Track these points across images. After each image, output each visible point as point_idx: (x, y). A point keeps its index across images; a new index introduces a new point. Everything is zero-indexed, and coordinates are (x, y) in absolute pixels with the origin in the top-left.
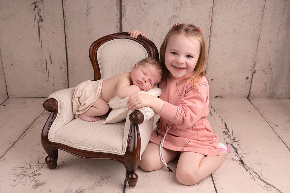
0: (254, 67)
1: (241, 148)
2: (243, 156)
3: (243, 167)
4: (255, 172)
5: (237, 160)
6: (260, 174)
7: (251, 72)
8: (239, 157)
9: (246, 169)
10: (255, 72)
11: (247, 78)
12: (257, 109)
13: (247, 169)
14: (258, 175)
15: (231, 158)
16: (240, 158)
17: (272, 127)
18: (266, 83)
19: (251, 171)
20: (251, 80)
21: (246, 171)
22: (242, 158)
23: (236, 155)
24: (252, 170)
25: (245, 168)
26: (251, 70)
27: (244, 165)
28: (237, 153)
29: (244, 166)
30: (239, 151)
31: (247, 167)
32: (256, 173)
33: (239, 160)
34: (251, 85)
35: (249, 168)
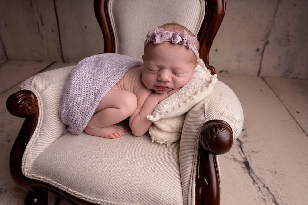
0: (267, 37)
1: (248, 142)
2: (250, 154)
3: (248, 175)
4: (267, 188)
5: (240, 162)
6: (275, 193)
7: (263, 43)
8: (244, 156)
9: (254, 181)
10: (267, 43)
11: (258, 50)
12: (271, 88)
13: (255, 179)
14: (271, 193)
15: (232, 157)
16: (245, 158)
17: (292, 113)
18: (279, 57)
19: (261, 185)
20: (262, 52)
21: (254, 184)
22: (248, 158)
23: (239, 153)
24: (262, 182)
25: (252, 178)
26: (263, 40)
27: (250, 171)
28: (241, 148)
29: (250, 174)
30: (245, 147)
31: (255, 175)
32: (269, 190)
33: (244, 161)
34: (262, 59)
35: (258, 179)
